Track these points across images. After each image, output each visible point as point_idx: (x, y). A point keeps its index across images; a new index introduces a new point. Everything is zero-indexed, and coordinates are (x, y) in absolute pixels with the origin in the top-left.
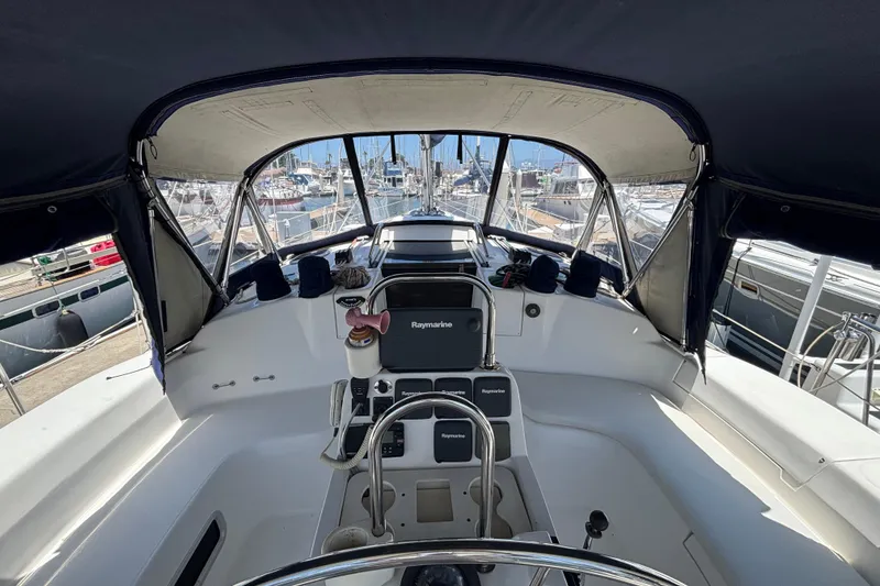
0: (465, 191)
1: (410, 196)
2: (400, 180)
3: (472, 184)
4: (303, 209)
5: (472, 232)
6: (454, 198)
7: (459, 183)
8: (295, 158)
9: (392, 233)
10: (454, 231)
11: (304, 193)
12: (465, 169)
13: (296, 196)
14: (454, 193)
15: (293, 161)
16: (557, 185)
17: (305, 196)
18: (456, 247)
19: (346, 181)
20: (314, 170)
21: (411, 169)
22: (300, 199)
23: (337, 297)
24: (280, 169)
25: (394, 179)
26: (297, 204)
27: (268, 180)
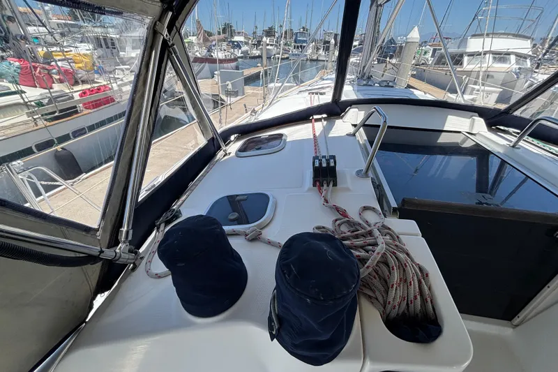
1: (312, 60)
4: (237, 68)
8: (233, 28)
10: (449, 117)
11: (238, 55)
13: (233, 57)
15: (231, 30)
17: (239, 57)
18: (443, 139)
20: (245, 38)
22: (235, 60)
24: (222, 36)
25: (301, 46)
26: (234, 64)
27: (214, 43)
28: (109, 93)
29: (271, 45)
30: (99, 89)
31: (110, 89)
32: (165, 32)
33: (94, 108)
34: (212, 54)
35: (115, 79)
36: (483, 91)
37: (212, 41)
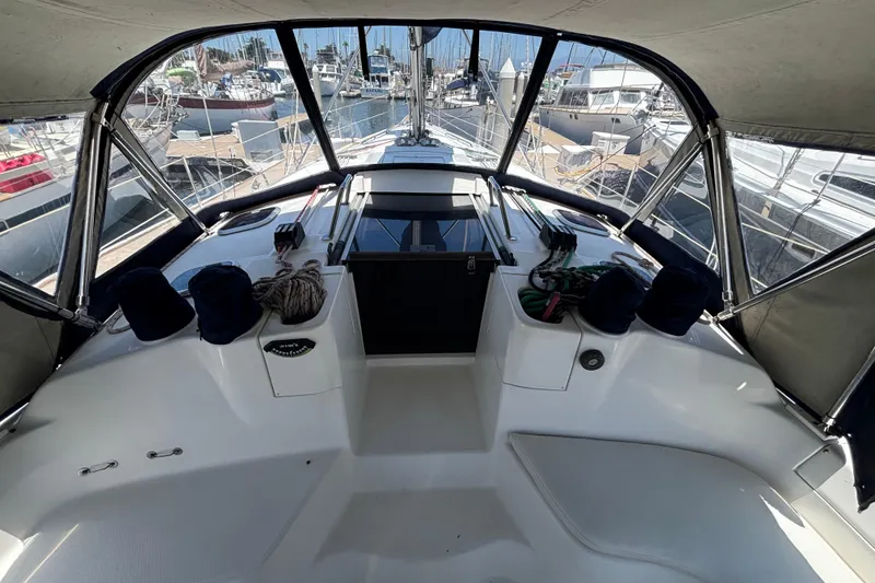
0: (460, 97)
1: (397, 99)
2: (385, 80)
3: (469, 89)
4: (274, 114)
5: (481, 181)
6: (447, 106)
7: (453, 87)
8: (266, 47)
9: (368, 181)
10: (456, 179)
11: (275, 92)
12: (459, 68)
13: (264, 97)
14: (447, 99)
16: (564, 94)
18: (457, 202)
19: (324, 79)
21: (397, 65)
22: (270, 101)
23: (265, 340)
24: (243, 63)
25: (378, 77)
26: (267, 109)
27: (228, 75)
28: (39, 166)
29: (332, 76)
30: (22, 161)
31: (42, 159)
32: (104, 121)
33: (16, 191)
34: (227, 93)
35: (49, 141)
36: (610, 140)
37: (224, 72)
